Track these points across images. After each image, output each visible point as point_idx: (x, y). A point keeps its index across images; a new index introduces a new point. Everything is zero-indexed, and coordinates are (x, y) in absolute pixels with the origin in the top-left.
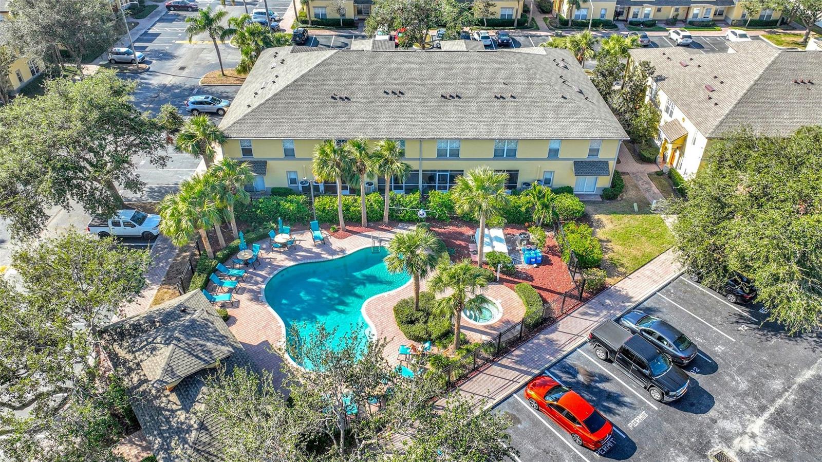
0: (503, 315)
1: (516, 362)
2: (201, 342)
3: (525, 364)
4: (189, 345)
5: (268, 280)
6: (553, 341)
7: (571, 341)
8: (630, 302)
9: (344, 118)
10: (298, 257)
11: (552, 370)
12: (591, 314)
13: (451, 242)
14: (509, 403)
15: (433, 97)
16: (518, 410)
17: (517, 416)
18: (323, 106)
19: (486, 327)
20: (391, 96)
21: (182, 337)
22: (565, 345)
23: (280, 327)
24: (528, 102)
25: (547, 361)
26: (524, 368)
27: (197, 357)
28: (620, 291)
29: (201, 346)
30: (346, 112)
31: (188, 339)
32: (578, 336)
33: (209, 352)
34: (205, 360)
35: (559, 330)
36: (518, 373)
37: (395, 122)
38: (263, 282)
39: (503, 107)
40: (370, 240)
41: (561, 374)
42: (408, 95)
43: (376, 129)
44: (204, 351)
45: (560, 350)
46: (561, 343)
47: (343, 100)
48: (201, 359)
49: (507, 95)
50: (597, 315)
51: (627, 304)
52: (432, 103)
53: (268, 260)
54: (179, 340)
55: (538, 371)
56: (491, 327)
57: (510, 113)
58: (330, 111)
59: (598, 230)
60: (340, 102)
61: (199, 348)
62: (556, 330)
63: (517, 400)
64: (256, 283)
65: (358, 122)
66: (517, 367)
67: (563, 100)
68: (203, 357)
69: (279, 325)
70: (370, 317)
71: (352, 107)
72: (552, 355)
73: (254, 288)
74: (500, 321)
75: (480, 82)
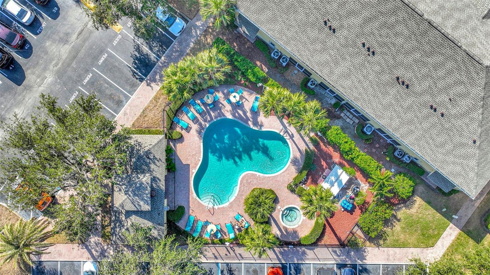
0: (298, 227)
1: (280, 252)
2: (138, 201)
3: (283, 255)
4: (133, 199)
5: (212, 122)
6: (306, 254)
7: (314, 259)
8: (362, 261)
9: (319, 46)
10: (237, 114)
11: (291, 265)
12: (337, 253)
13: (320, 160)
14: (261, 265)
15: (391, 72)
16: (261, 271)
17: (258, 273)
18: (313, 25)
19: (284, 227)
20: (364, 51)
21: (131, 195)
22: (308, 259)
23: (199, 160)
24: (447, 126)
25: (294, 261)
26: (280, 257)
27: (135, 205)
28: (365, 252)
29: (138, 202)
30: (324, 43)
31: (134, 197)
32: (319, 260)
33: (140, 206)
34: (137, 208)
35: (314, 250)
36: (276, 257)
37: (347, 76)
38: (209, 121)
39: (427, 117)
40: (281, 127)
41: (292, 269)
42: (377, 58)
43: (331, 72)
44: (138, 205)
45: (303, 260)
46: (308, 257)
47: (330, 29)
48: (136, 207)
49: (440, 110)
50: (338, 256)
51: (359, 261)
52: (386, 77)
53: (221, 105)
54: (130, 196)
55: (285, 262)
56: (286, 229)
57: (426, 125)
58: (313, 33)
59: (404, 208)
60: (327, 29)
61: (137, 202)
62: (312, 249)
63: (264, 267)
64: (205, 121)
65: (325, 57)
66: (278, 254)
67: (471, 142)
68: (137, 207)
69: (200, 159)
70: (241, 184)
71: (332, 41)
72: (298, 260)
73: (203, 123)
74: (293, 229)
75: (435, 83)
